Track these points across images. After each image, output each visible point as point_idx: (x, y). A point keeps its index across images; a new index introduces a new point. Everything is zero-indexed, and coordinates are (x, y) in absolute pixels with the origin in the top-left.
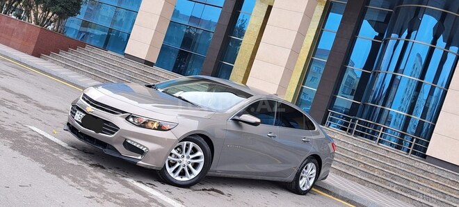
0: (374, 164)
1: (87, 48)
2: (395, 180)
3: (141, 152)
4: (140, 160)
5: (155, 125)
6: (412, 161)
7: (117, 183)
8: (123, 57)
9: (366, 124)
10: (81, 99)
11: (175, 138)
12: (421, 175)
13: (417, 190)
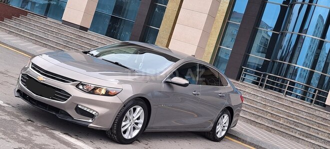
0: (280, 113)
1: (28, 16)
2: (298, 127)
3: (91, 116)
4: (91, 123)
5: (103, 92)
6: (313, 110)
7: (45, 135)
8: (60, 23)
9: (275, 78)
10: (30, 68)
11: (120, 102)
12: (321, 123)
13: (316, 135)
